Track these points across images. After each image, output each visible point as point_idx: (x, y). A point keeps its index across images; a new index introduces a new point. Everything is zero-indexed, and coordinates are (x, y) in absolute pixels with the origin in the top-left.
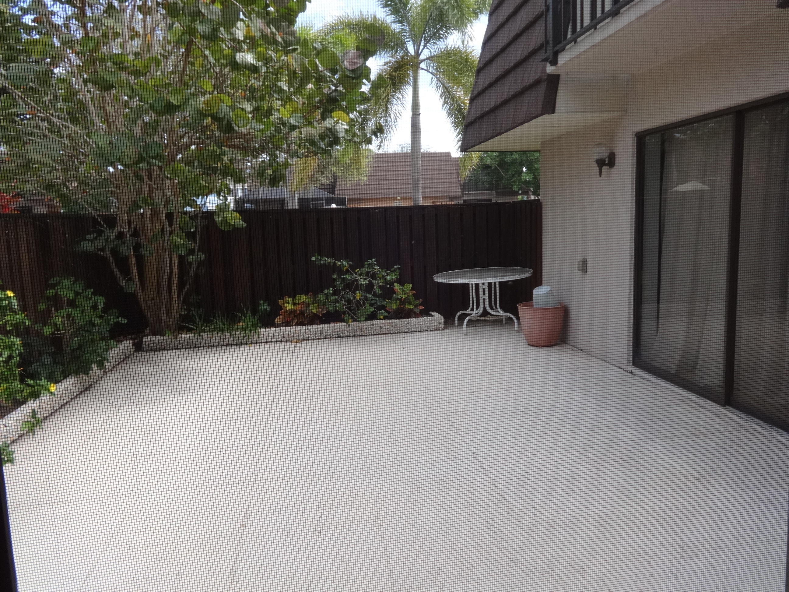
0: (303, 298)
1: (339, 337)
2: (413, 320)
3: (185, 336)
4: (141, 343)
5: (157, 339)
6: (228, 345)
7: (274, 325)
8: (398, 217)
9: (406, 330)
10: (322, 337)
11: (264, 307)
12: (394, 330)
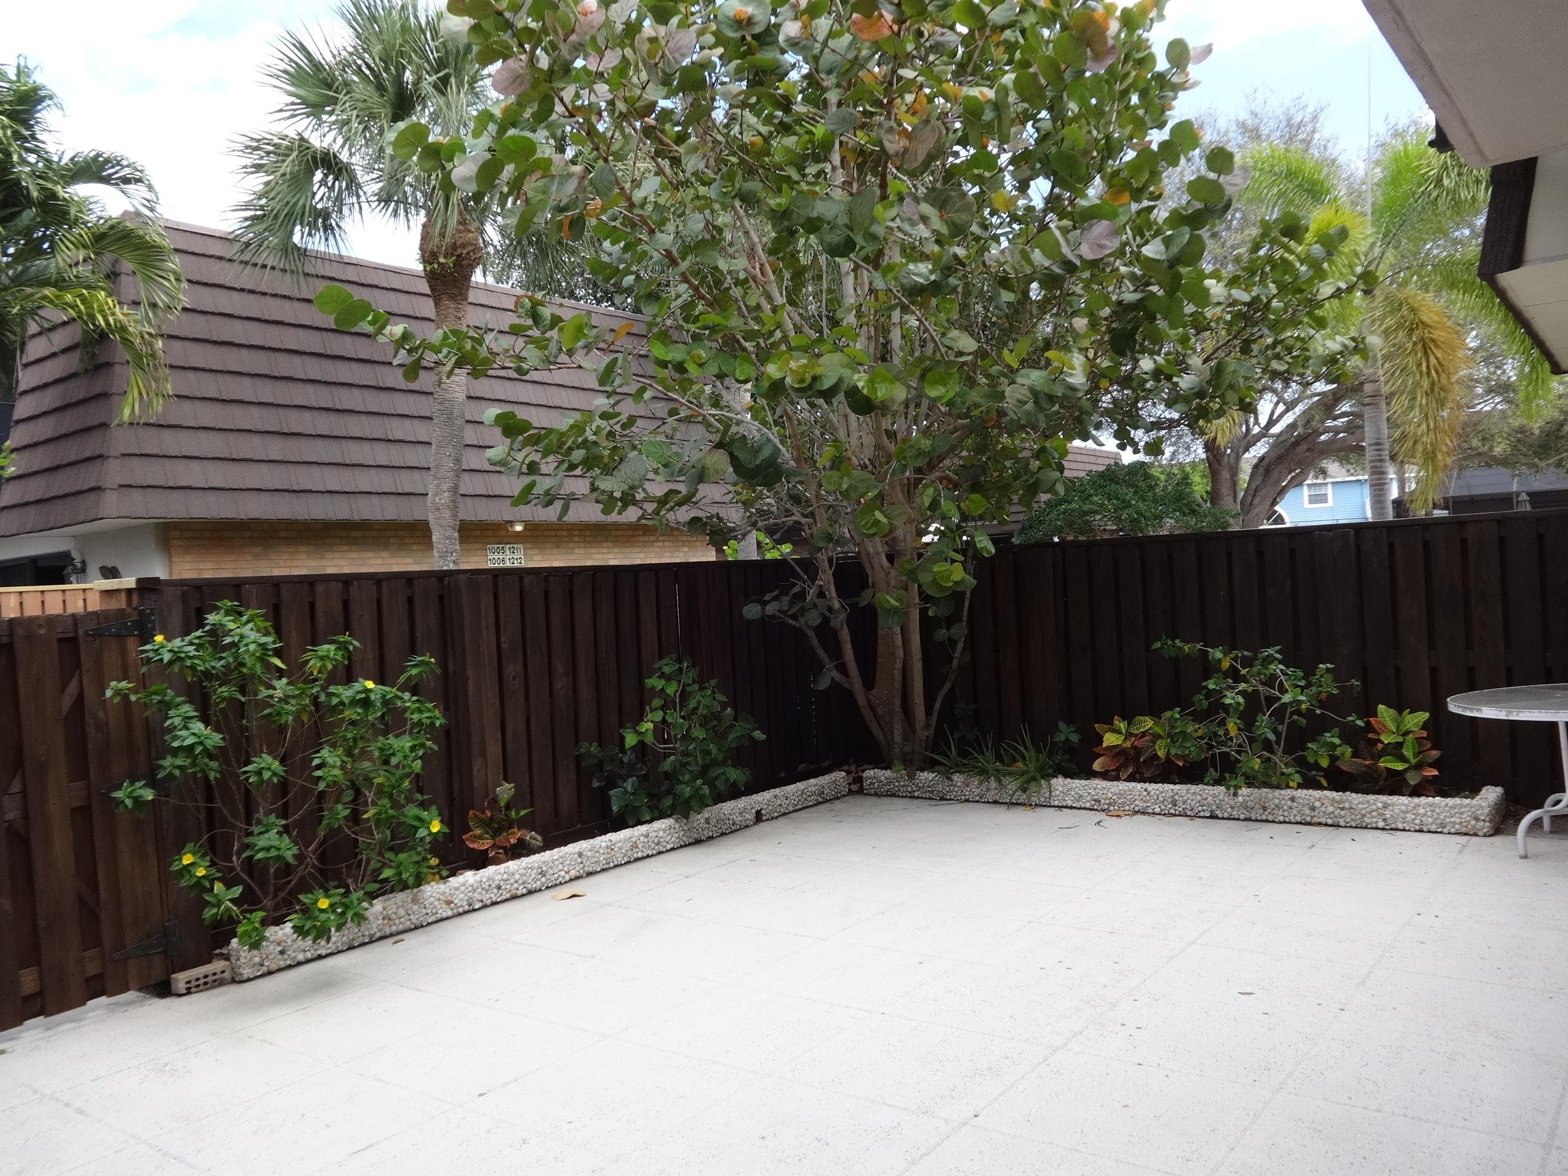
0: (1147, 723)
1: (1213, 817)
2: (1401, 801)
3: (926, 776)
4: (859, 780)
5: (884, 774)
6: (995, 802)
7: (1090, 774)
8: (1391, 546)
9: (1381, 824)
10: (1175, 812)
11: (1066, 733)
12: (1346, 817)
